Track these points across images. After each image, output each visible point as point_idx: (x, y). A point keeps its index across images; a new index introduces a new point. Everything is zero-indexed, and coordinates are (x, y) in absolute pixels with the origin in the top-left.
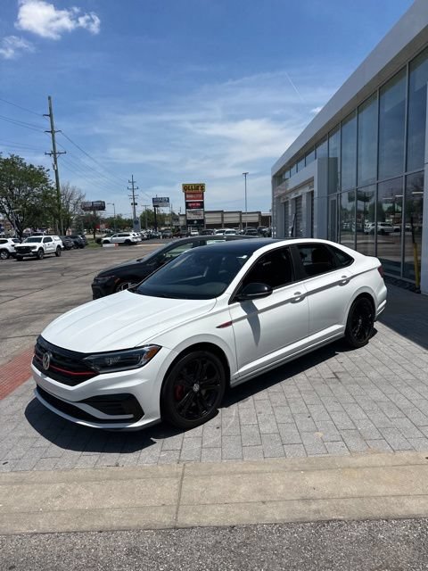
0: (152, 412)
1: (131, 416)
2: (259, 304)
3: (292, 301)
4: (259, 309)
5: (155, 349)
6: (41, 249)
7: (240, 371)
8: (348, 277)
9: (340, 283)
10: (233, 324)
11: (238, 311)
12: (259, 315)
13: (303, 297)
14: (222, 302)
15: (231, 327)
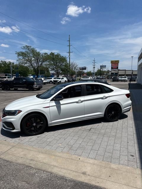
0: (18, 129)
1: (12, 128)
2: (62, 102)
3: (77, 102)
4: (61, 104)
5: (20, 111)
6: (60, 81)
7: (52, 122)
9: (102, 98)
10: (50, 107)
11: (53, 103)
12: (61, 106)
13: (82, 102)
14: (48, 100)
15: (49, 108)
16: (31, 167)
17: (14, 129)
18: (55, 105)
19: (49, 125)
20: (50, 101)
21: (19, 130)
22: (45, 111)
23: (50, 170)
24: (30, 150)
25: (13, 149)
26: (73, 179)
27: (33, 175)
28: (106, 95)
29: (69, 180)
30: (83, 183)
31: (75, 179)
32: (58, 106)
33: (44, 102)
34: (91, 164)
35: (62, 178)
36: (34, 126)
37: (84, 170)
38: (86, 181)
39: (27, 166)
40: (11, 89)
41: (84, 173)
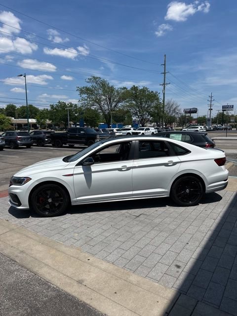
0: (25, 205)
1: (17, 204)
3: (120, 170)
4: (92, 171)
5: (28, 179)
7: (78, 199)
8: (174, 161)
9: (166, 165)
10: (74, 176)
11: (80, 170)
12: (92, 174)
13: (129, 169)
14: (73, 164)
15: (72, 177)
16: (15, 261)
17: (20, 204)
18: (83, 172)
19: (73, 204)
21: (27, 207)
22: (66, 181)
23: (36, 269)
24: (30, 238)
25: (9, 234)
26: (60, 287)
27: (11, 272)
28: (175, 159)
29: (53, 287)
30: (70, 295)
31: (62, 288)
32: (88, 174)
33: (66, 167)
34: (101, 269)
35: (46, 284)
36: (49, 203)
37: (84, 277)
38: (75, 294)
40: (64, 145)
41: (80, 282)
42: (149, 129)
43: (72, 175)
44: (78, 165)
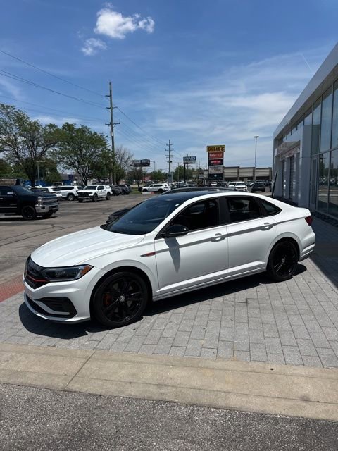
0: (83, 314)
1: (68, 313)
2: (181, 240)
3: (213, 240)
4: (180, 244)
6: (96, 194)
7: (161, 290)
8: (271, 223)
9: (262, 228)
10: (156, 255)
11: (162, 244)
12: (180, 249)
13: (223, 238)
14: (149, 238)
15: (153, 256)
16: (170, 402)
17: (74, 313)
18: (168, 247)
19: (155, 298)
20: (156, 238)
21: (87, 316)
22: (146, 265)
23: (221, 403)
25: (92, 366)
26: (290, 414)
28: (270, 220)
29: (282, 418)
30: (318, 420)
31: (295, 415)
32: (174, 249)
33: (142, 243)
35: (262, 417)
38: (322, 416)
39: (160, 402)
41: (305, 399)
42: (102, 188)
43: (154, 253)
44: (158, 237)
